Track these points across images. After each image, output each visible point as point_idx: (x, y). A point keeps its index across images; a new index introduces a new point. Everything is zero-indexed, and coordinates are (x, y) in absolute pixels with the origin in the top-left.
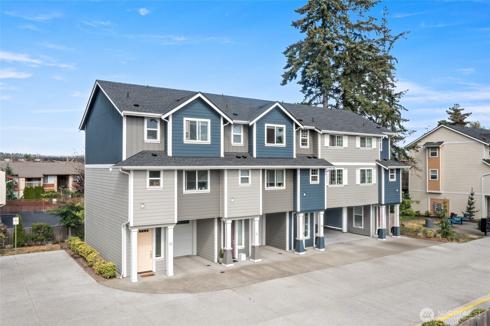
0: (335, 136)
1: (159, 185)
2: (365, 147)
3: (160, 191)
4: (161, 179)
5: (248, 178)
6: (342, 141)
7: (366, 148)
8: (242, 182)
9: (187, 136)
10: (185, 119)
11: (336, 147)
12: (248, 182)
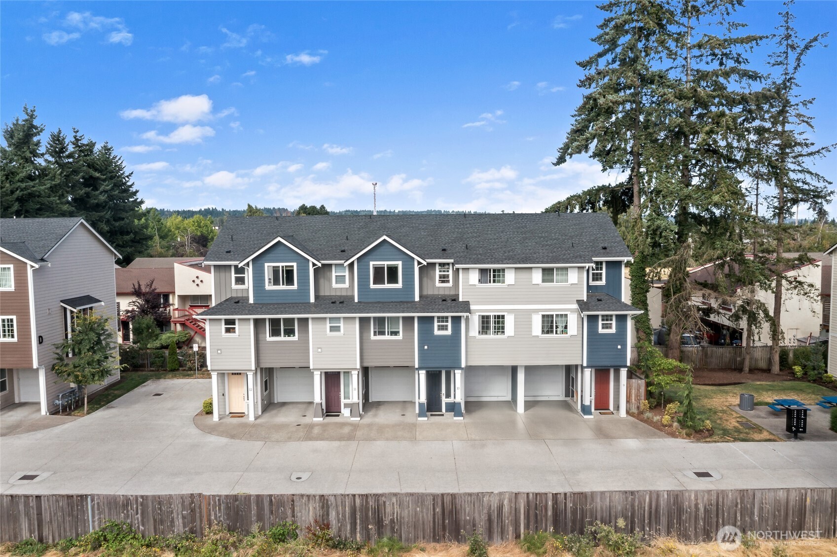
0: (490, 270)
1: (235, 332)
2: (552, 281)
3: (234, 338)
4: (237, 326)
5: (340, 326)
6: (504, 276)
7: (555, 283)
8: (331, 331)
9: (270, 282)
10: (266, 265)
11: (492, 283)
12: (339, 330)
